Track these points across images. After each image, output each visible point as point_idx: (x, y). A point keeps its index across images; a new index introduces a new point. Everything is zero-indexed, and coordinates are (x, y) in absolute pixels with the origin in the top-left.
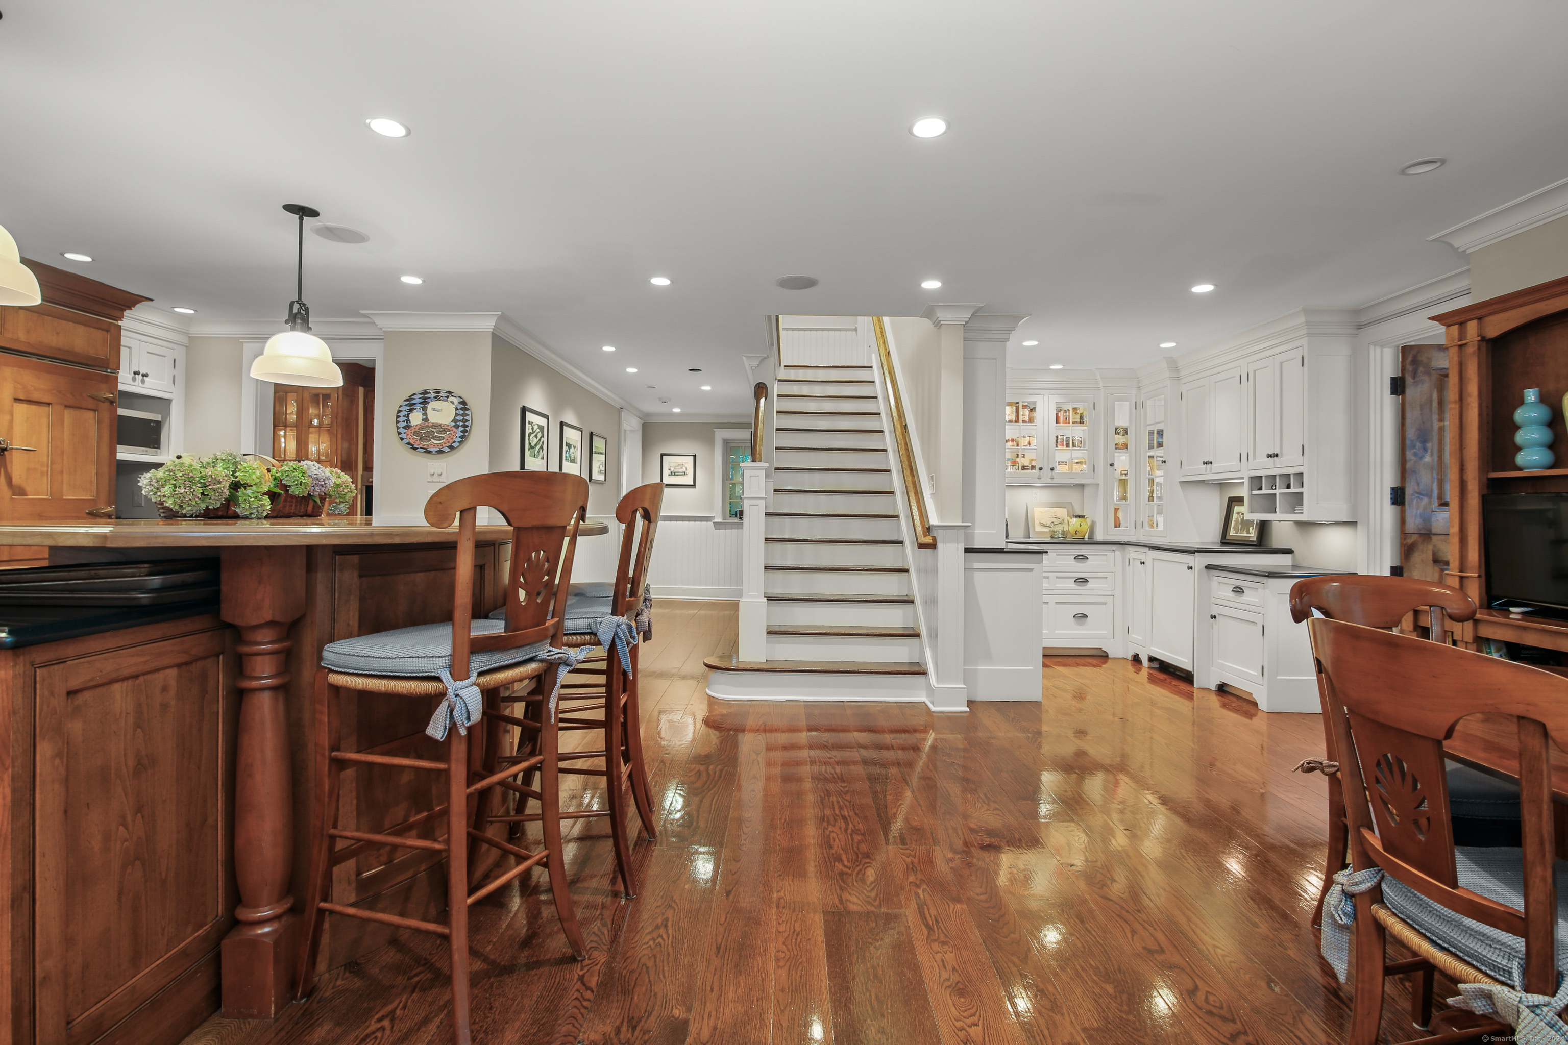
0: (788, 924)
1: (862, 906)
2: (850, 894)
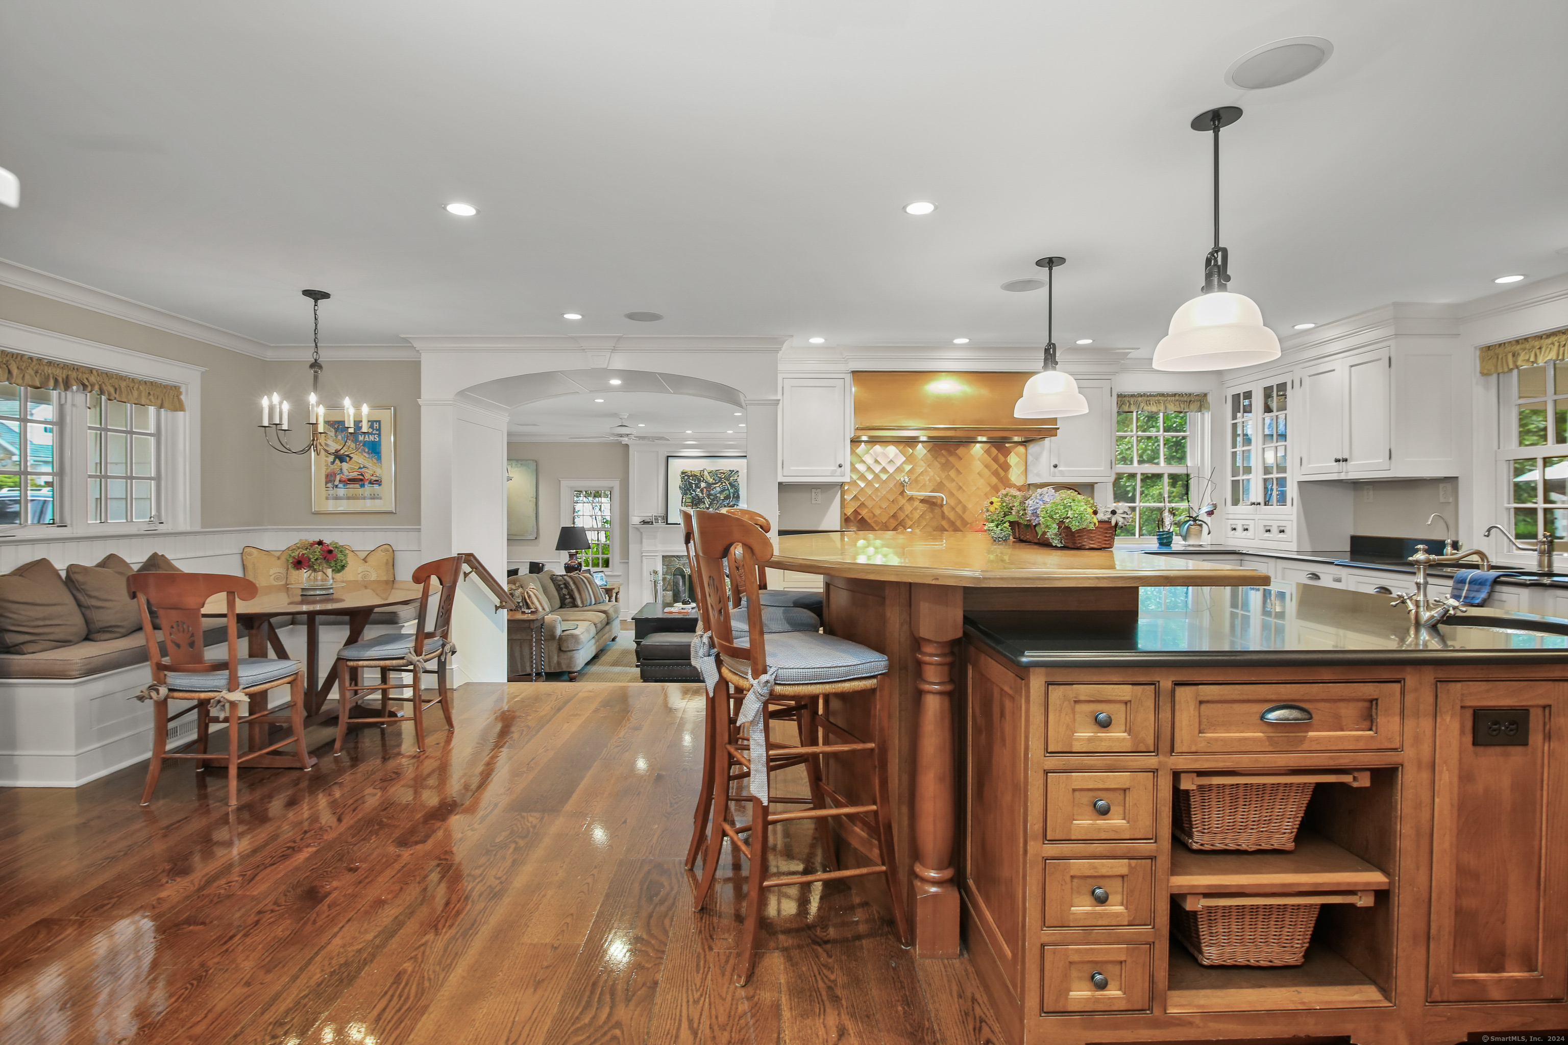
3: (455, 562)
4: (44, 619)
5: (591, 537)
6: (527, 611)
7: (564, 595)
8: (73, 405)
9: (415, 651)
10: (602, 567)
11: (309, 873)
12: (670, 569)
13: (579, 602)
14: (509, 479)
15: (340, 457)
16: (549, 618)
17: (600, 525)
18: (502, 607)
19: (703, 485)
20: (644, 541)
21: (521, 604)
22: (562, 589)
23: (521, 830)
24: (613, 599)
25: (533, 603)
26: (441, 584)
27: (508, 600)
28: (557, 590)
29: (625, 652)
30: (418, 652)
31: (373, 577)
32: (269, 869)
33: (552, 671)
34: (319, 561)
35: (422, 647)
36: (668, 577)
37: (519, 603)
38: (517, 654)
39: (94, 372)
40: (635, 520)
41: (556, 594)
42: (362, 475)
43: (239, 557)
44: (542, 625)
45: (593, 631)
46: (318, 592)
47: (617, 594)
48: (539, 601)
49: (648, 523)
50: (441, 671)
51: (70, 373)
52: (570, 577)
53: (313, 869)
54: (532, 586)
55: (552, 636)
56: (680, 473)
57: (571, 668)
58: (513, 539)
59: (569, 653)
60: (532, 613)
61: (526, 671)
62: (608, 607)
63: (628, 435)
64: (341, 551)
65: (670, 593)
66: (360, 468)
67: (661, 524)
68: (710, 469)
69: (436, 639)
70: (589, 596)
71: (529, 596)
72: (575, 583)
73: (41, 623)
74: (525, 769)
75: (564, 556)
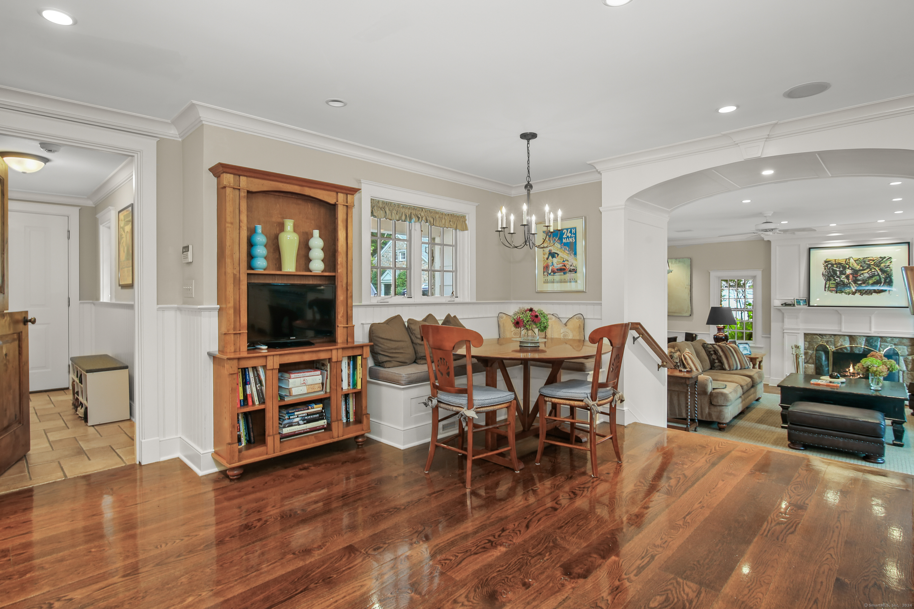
0: (752, 596)
1: (686, 584)
2: (687, 595)
3: (624, 328)
4: (395, 349)
5: (737, 315)
6: (683, 370)
7: (714, 359)
8: (415, 230)
9: (591, 397)
10: (746, 340)
11: (495, 574)
12: (812, 345)
13: (727, 366)
14: (670, 272)
15: (553, 255)
16: (702, 377)
17: (743, 306)
18: (663, 366)
19: (848, 272)
20: (786, 320)
21: (679, 364)
22: (712, 355)
23: (676, 600)
24: (757, 366)
25: (688, 364)
26: (612, 345)
27: (668, 360)
28: (708, 355)
29: (770, 413)
30: (594, 397)
31: (570, 337)
32: (473, 557)
33: (704, 419)
34: (529, 323)
35: (596, 395)
36: (810, 352)
37: (677, 363)
38: (675, 402)
39: (424, 210)
40: (776, 302)
41: (707, 358)
42: (565, 266)
43: (496, 318)
44: (696, 382)
45: (740, 391)
46: (529, 345)
47: (760, 362)
48: (693, 363)
49: (789, 305)
50: (612, 413)
51: (412, 211)
52: (719, 346)
53: (499, 571)
54: (687, 350)
55: (704, 392)
56: (823, 262)
57: (720, 419)
58: (672, 315)
59: (718, 408)
60: (687, 372)
61: (682, 416)
62: (753, 372)
63: (772, 230)
64: (544, 317)
65: (812, 366)
66: (564, 261)
67: (802, 306)
68: (856, 257)
69: (608, 388)
70: (735, 362)
71: (685, 359)
72: (723, 351)
73: (394, 351)
74: (681, 523)
75: (713, 330)
